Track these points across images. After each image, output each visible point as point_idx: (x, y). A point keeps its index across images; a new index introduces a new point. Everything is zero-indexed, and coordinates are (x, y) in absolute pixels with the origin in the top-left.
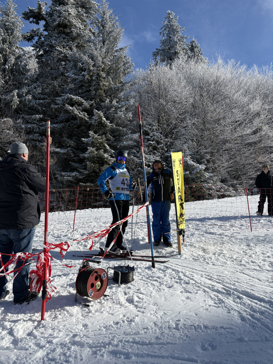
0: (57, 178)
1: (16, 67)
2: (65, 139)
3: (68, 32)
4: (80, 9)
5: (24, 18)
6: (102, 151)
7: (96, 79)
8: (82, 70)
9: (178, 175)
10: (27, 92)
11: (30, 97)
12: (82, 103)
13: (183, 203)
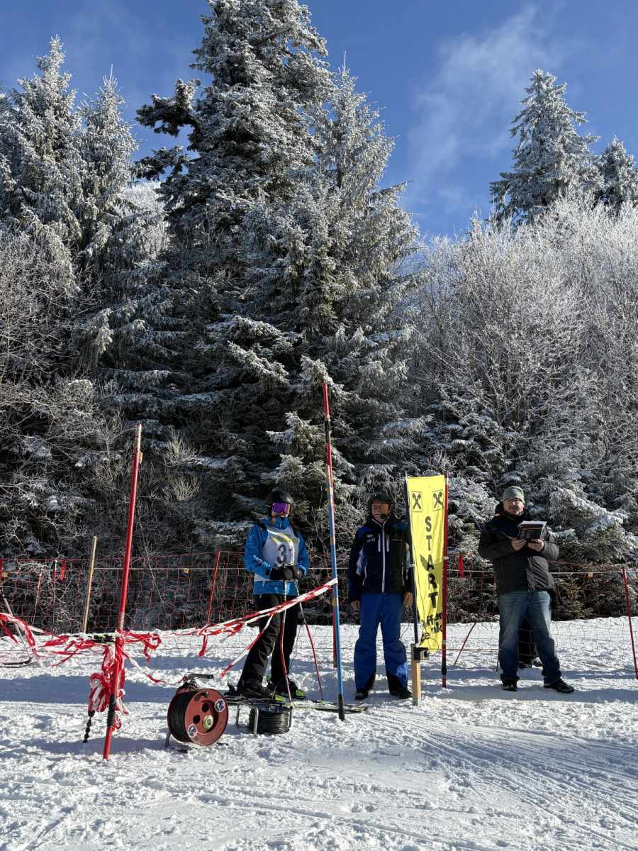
0: (199, 535)
1: (111, 250)
2: (225, 431)
3: (250, 150)
4: (284, 92)
5: (141, 121)
6: (318, 466)
7: (312, 275)
8: (279, 251)
9: (429, 527)
10: (135, 312)
11: (141, 324)
12: (274, 338)
13: (436, 593)
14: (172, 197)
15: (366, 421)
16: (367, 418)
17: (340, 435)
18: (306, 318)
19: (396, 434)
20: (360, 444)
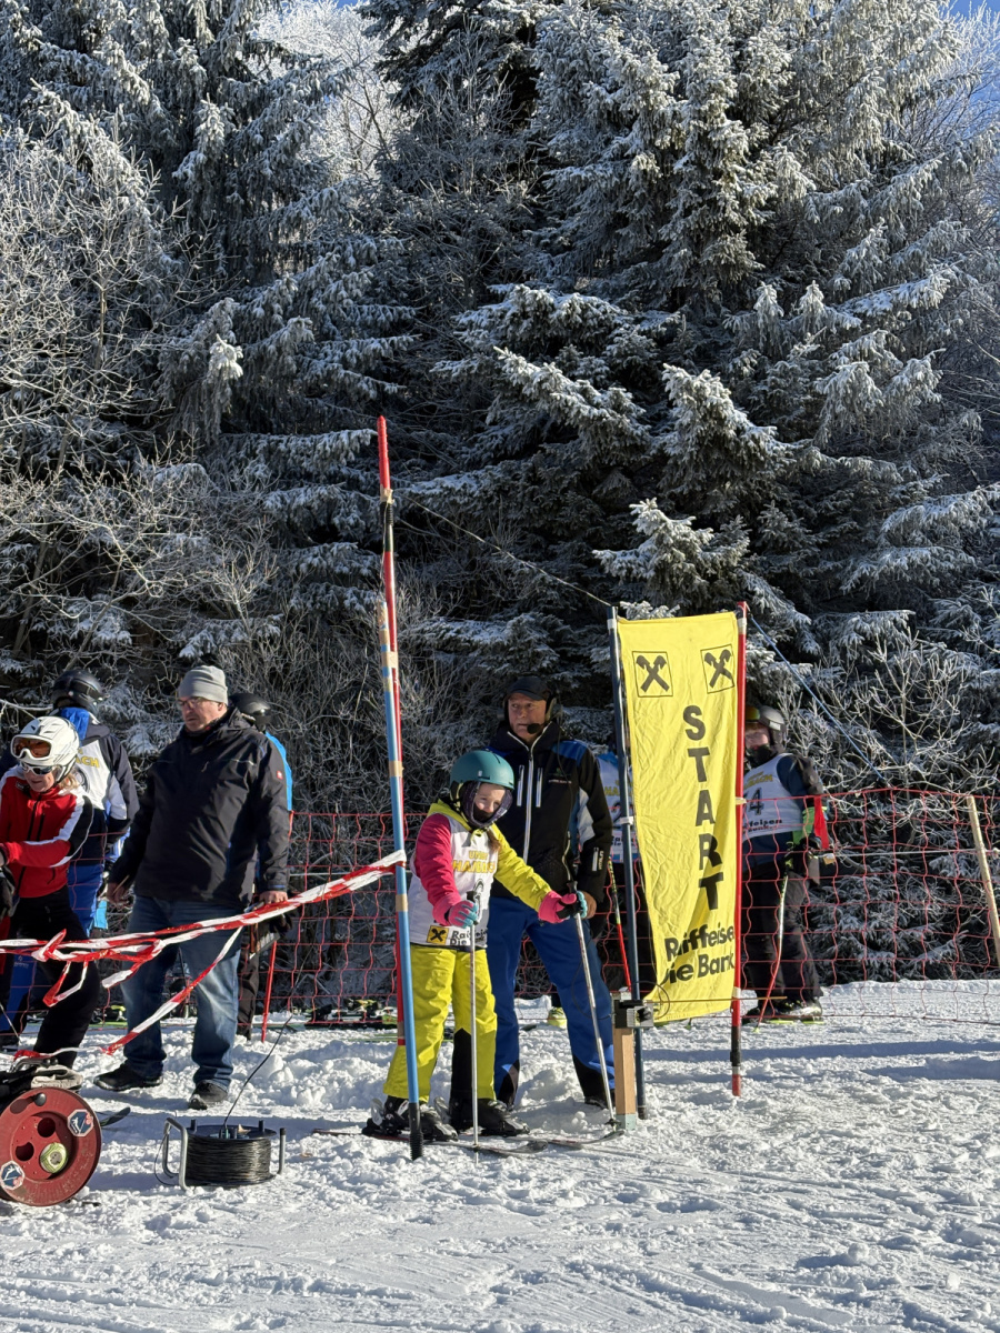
2: (506, 557)
7: (691, 168)
8: (616, 121)
9: (695, 730)
10: (295, 300)
11: (304, 328)
12: (610, 330)
13: (718, 877)
14: (399, 22)
15: (846, 511)
16: (845, 502)
17: (780, 548)
18: (688, 275)
19: (918, 536)
20: (830, 565)
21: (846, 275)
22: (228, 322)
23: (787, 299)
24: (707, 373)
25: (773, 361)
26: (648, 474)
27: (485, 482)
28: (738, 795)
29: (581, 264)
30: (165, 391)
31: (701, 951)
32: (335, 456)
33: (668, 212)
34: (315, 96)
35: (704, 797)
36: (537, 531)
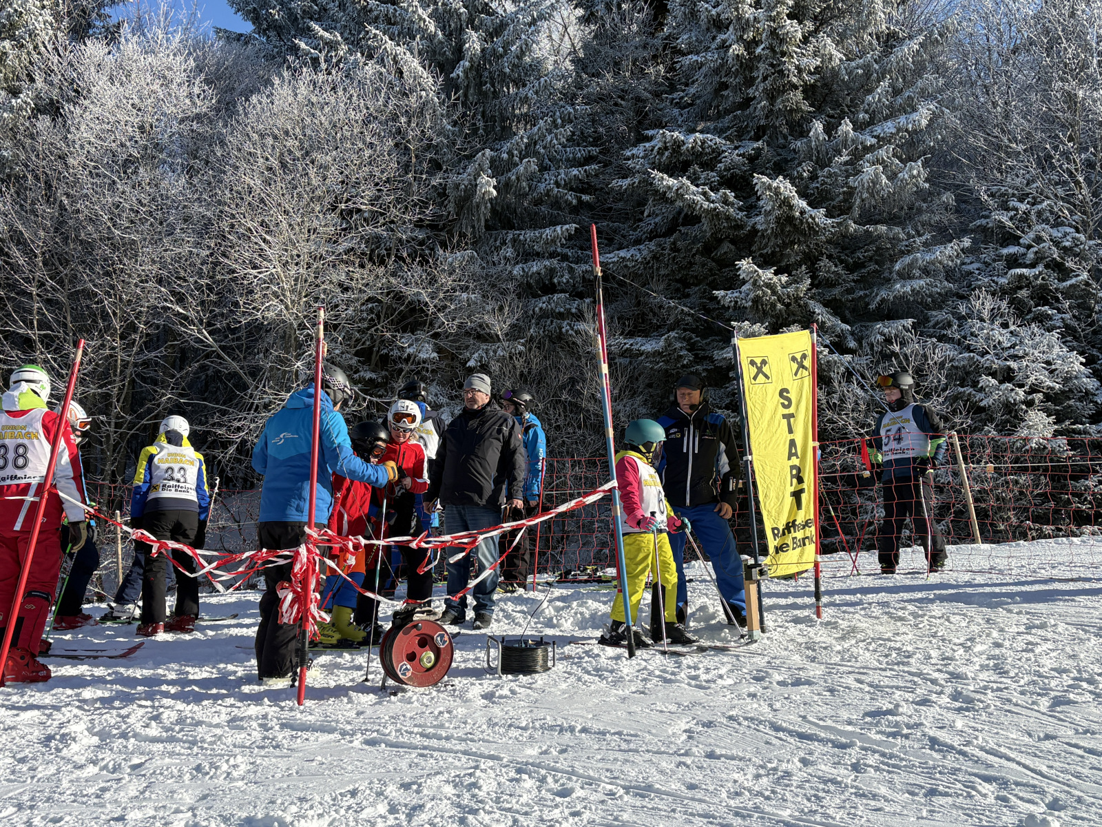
2: (659, 298)
8: (719, 25)
9: (786, 403)
10: (526, 147)
11: (532, 164)
12: (719, 154)
13: (802, 491)
15: (871, 259)
16: (870, 254)
17: (830, 284)
18: (767, 117)
19: (917, 273)
20: (861, 293)
21: (866, 112)
22: (487, 164)
23: (830, 129)
24: (781, 178)
25: (822, 168)
26: (746, 243)
27: (645, 253)
28: (814, 440)
29: (698, 114)
30: (451, 207)
31: (793, 534)
32: (553, 241)
33: (753, 79)
34: (533, 22)
35: (792, 443)
36: (677, 281)
